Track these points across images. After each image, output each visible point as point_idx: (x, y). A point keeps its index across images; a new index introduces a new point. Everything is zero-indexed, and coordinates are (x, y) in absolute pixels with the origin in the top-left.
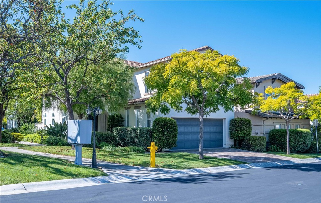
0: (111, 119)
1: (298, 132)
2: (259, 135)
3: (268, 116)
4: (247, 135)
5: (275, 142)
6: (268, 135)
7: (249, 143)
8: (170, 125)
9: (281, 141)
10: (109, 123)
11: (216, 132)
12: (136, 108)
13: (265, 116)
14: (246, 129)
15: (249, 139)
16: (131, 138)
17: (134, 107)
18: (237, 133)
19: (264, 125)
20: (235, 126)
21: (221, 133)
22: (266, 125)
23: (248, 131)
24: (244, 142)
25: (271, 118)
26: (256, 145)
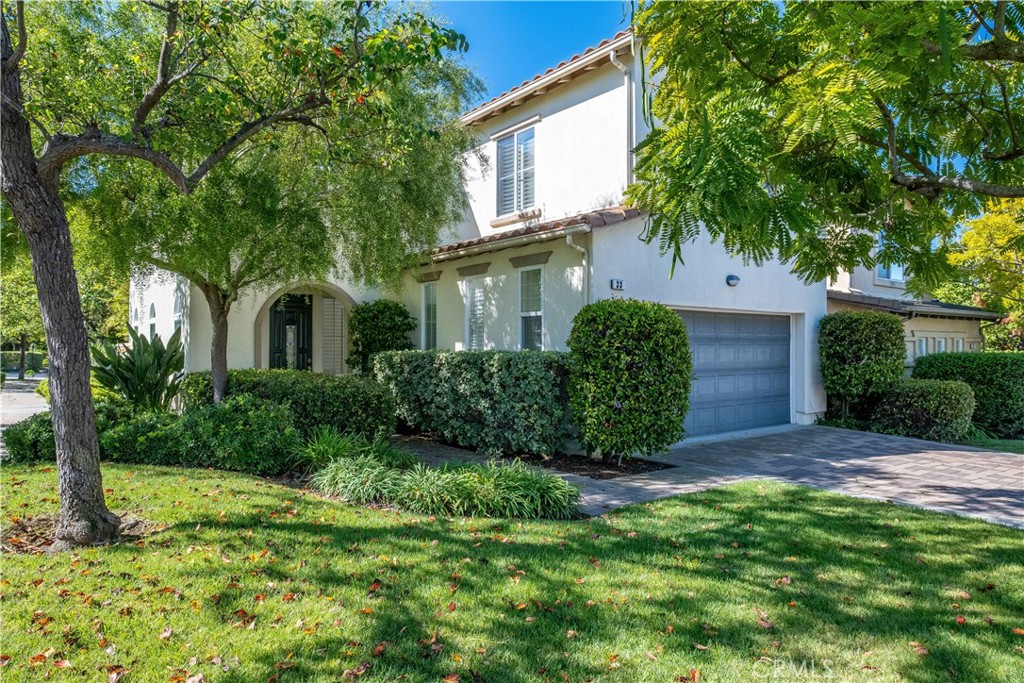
0: (363, 321)
10: (357, 335)
11: (773, 368)
12: (464, 272)
16: (458, 398)
17: (458, 269)
21: (784, 368)
26: (956, 418)
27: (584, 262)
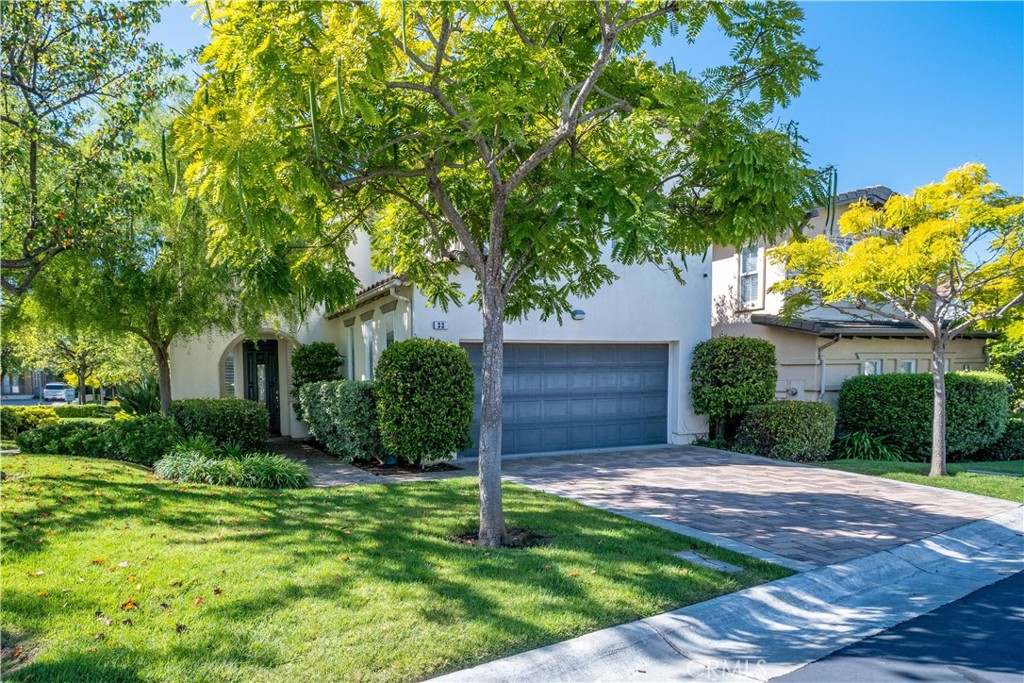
1: (962, 383)
2: (802, 397)
3: (837, 331)
4: (759, 400)
5: (866, 420)
6: (837, 396)
7: (768, 429)
8: (437, 366)
9: (890, 417)
11: (642, 393)
13: (829, 331)
14: (755, 375)
15: (768, 416)
17: (360, 316)
18: (720, 393)
19: (821, 364)
20: (713, 368)
21: (661, 392)
22: (828, 362)
23: (762, 383)
24: (746, 424)
25: (849, 337)
26: (793, 436)
27: (408, 309)
